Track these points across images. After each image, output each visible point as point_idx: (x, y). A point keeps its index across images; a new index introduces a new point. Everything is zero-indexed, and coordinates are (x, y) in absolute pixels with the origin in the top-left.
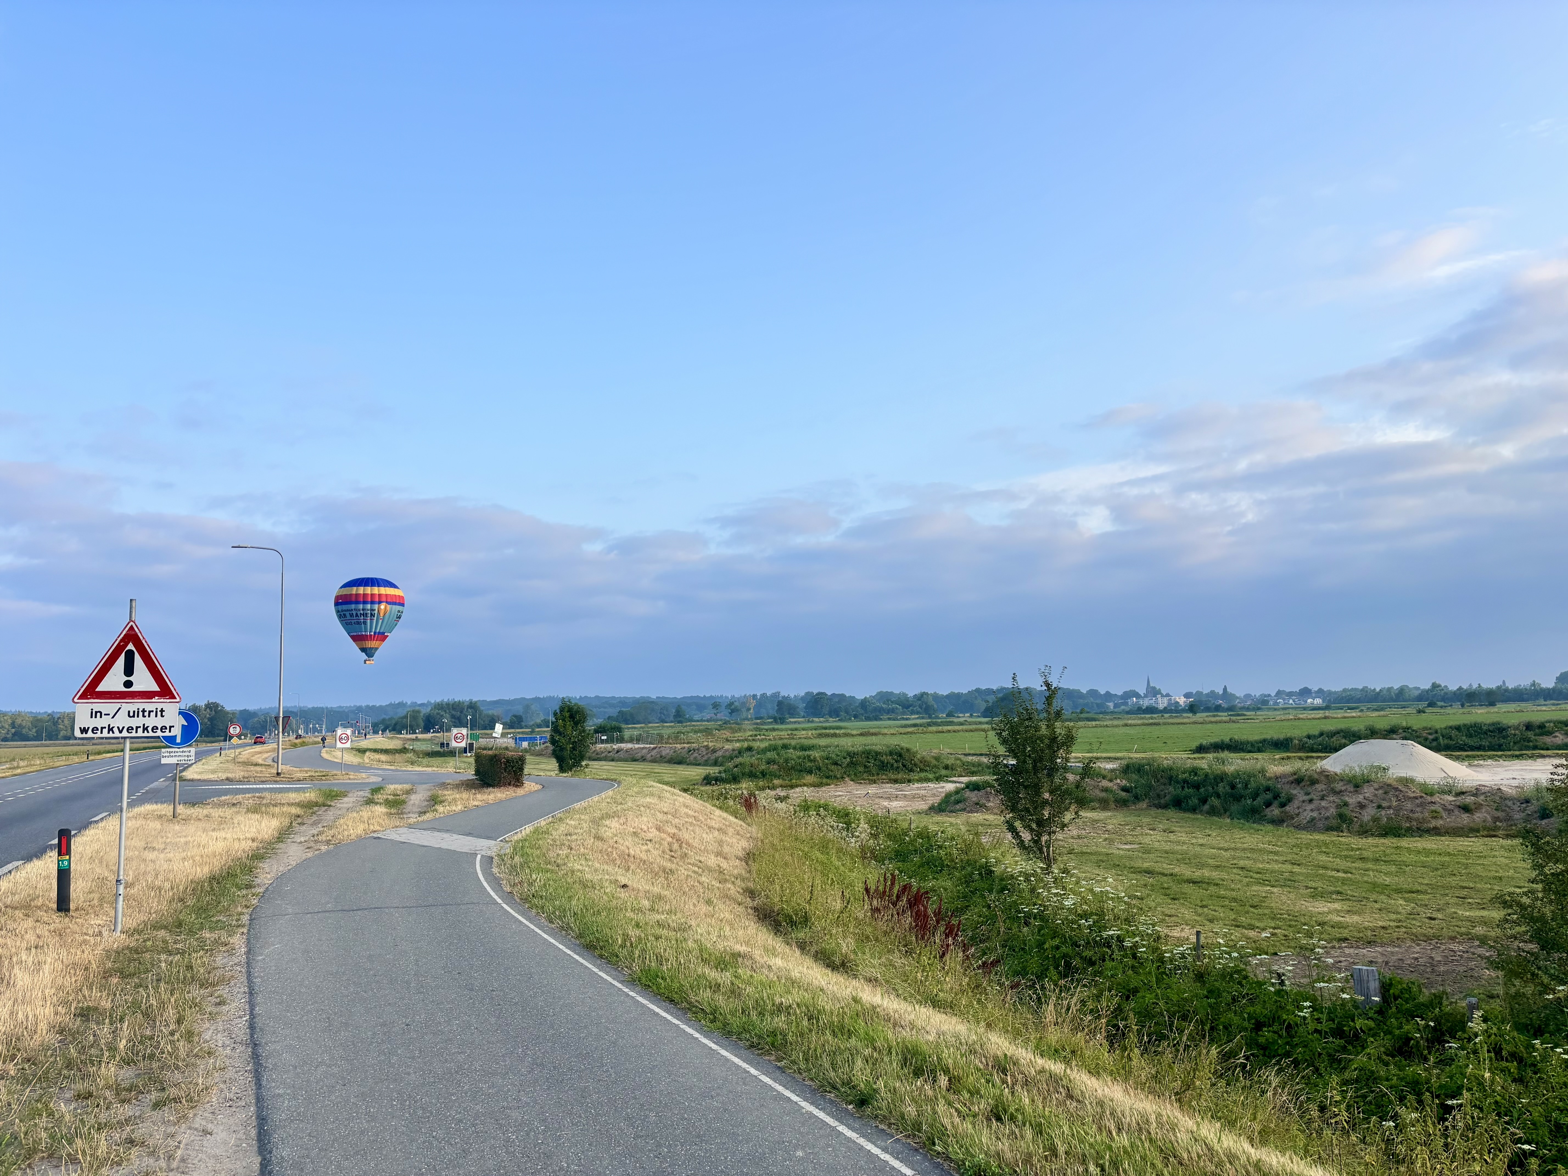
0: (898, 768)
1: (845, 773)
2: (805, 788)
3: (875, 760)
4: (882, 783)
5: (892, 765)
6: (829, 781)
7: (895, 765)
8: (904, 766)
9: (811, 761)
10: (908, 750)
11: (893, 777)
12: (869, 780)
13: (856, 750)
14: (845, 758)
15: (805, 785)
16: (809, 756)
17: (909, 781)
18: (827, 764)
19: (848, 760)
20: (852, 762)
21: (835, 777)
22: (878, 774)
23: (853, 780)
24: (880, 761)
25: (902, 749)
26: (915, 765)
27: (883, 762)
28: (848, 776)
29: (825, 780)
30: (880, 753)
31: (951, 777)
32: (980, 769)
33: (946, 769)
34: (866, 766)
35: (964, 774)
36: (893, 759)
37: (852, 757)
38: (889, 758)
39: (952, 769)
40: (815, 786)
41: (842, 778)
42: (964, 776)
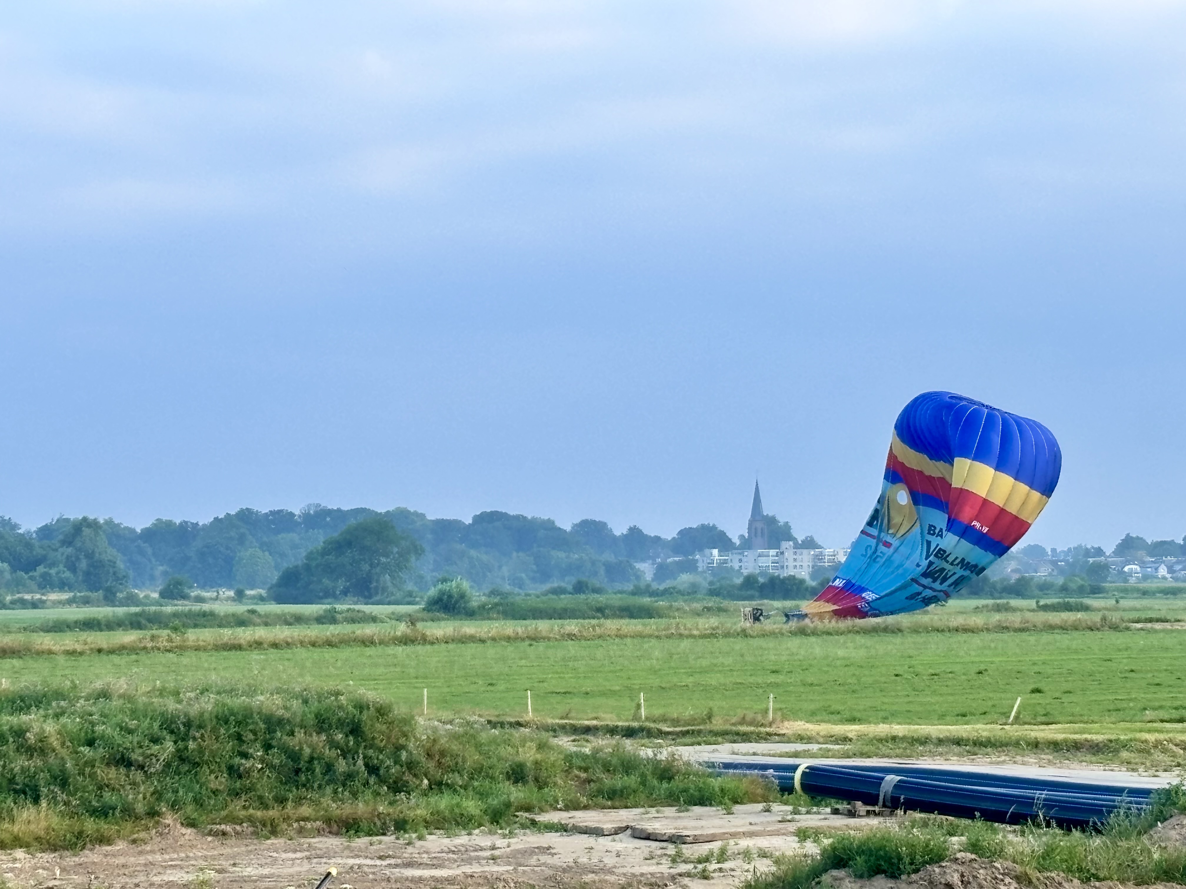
0: (350, 776)
1: (158, 795)
2: (20, 853)
3: (267, 747)
4: (301, 831)
5: (329, 768)
6: (105, 827)
7: (342, 766)
8: (372, 769)
9: (30, 751)
10: (382, 711)
11: (334, 808)
12: (251, 820)
13: (194, 710)
14: (155, 740)
15: (18, 842)
16: (20, 733)
17: (401, 826)
18: (91, 764)
19: (169, 746)
20: (181, 756)
21: (128, 812)
22: (281, 801)
23: (191, 824)
24: (285, 750)
25: (361, 707)
26: (411, 766)
27: (294, 756)
28: (174, 806)
29: (90, 825)
30: (281, 722)
31: (542, 810)
32: (632, 780)
33: (516, 782)
34: (233, 771)
35: (584, 800)
36: (333, 744)
37: (180, 737)
38: (319, 740)
39: (536, 780)
40: (53, 848)
41: (153, 814)
42: (586, 808)
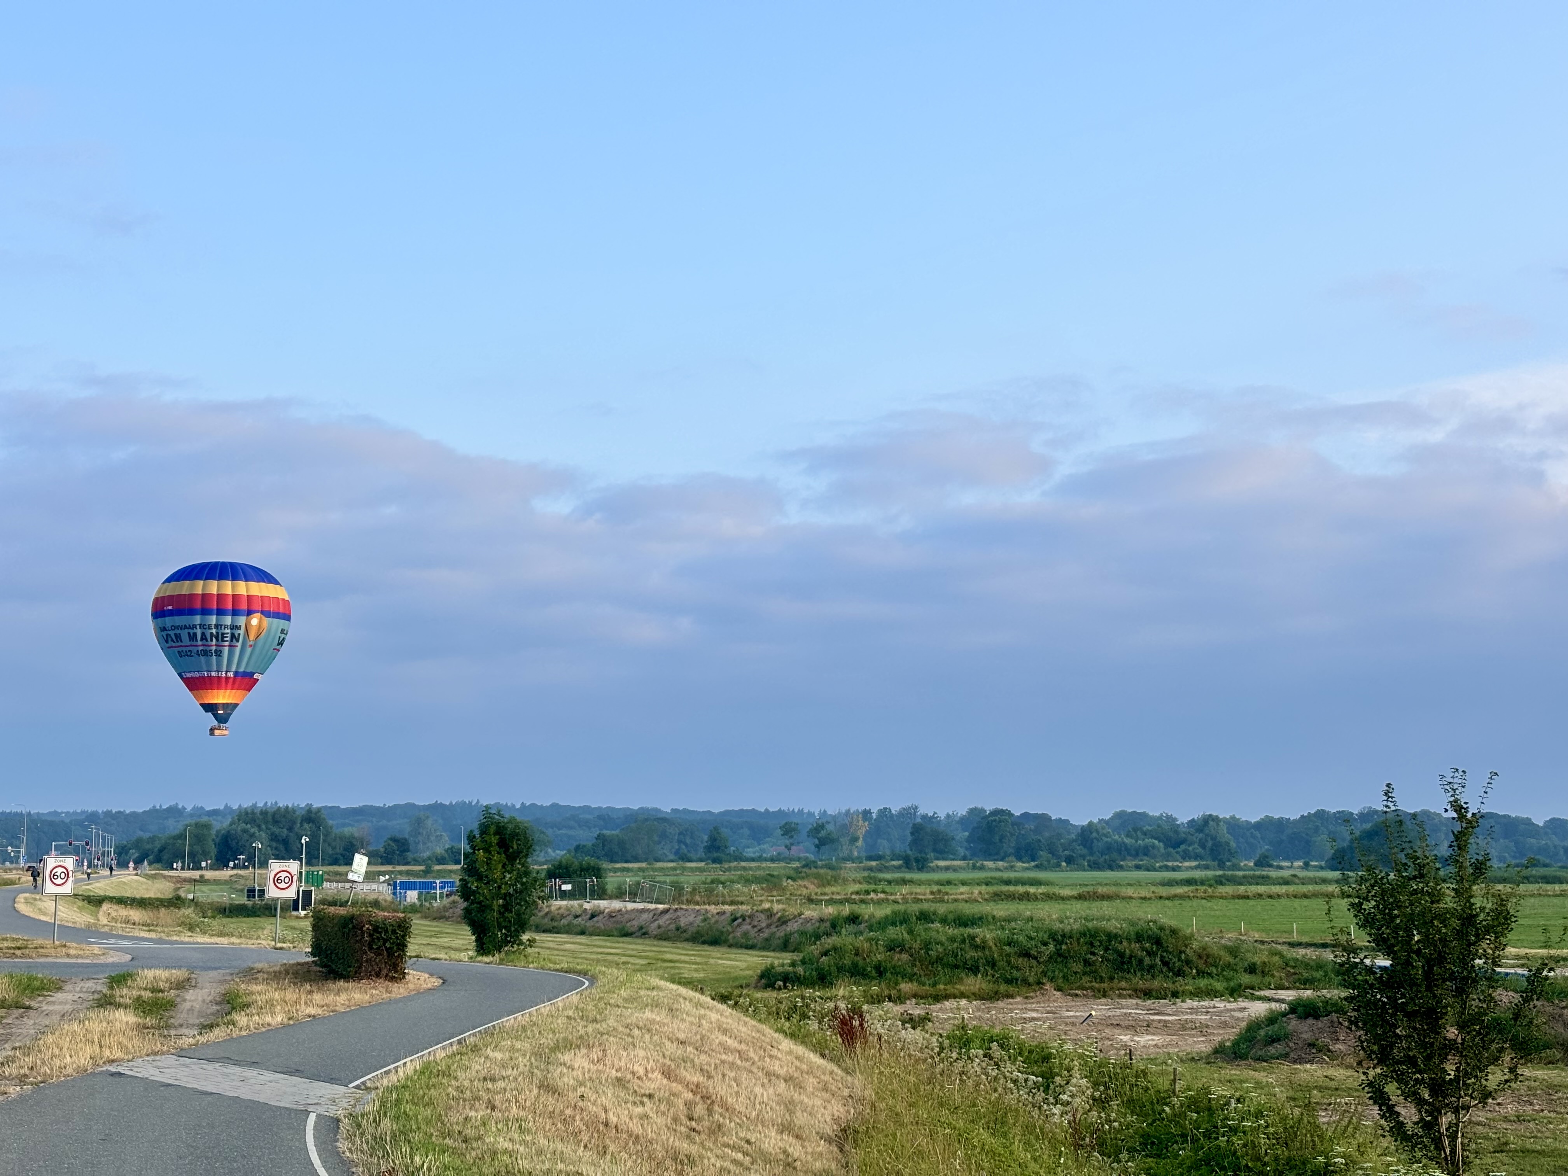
0: (1152, 967)
1: (1044, 973)
2: (963, 1002)
3: (1106, 949)
4: (1120, 996)
5: (1141, 961)
6: (1011, 989)
7: (1147, 961)
8: (1165, 963)
9: (976, 947)
10: (1174, 932)
11: (1141, 984)
12: (1092, 988)
13: (1068, 929)
14: (1045, 944)
15: (962, 995)
16: (972, 938)
17: (1175, 995)
18: (1008, 955)
19: (1052, 947)
20: (1059, 953)
21: (1026, 982)
22: (1111, 979)
23: (1059, 989)
24: (1116, 951)
25: (1162, 929)
26: (1188, 962)
27: (1121, 955)
28: (1051, 980)
29: (1003, 988)
30: (1116, 936)
31: (1260, 989)
32: (1319, 974)
33: (1250, 973)
34: (1087, 962)
35: (1287, 984)
36: (1143, 949)
37: (1059, 943)
38: (1135, 946)
39: (1263, 972)
40: (982, 999)
41: (1039, 983)
42: (1288, 988)
